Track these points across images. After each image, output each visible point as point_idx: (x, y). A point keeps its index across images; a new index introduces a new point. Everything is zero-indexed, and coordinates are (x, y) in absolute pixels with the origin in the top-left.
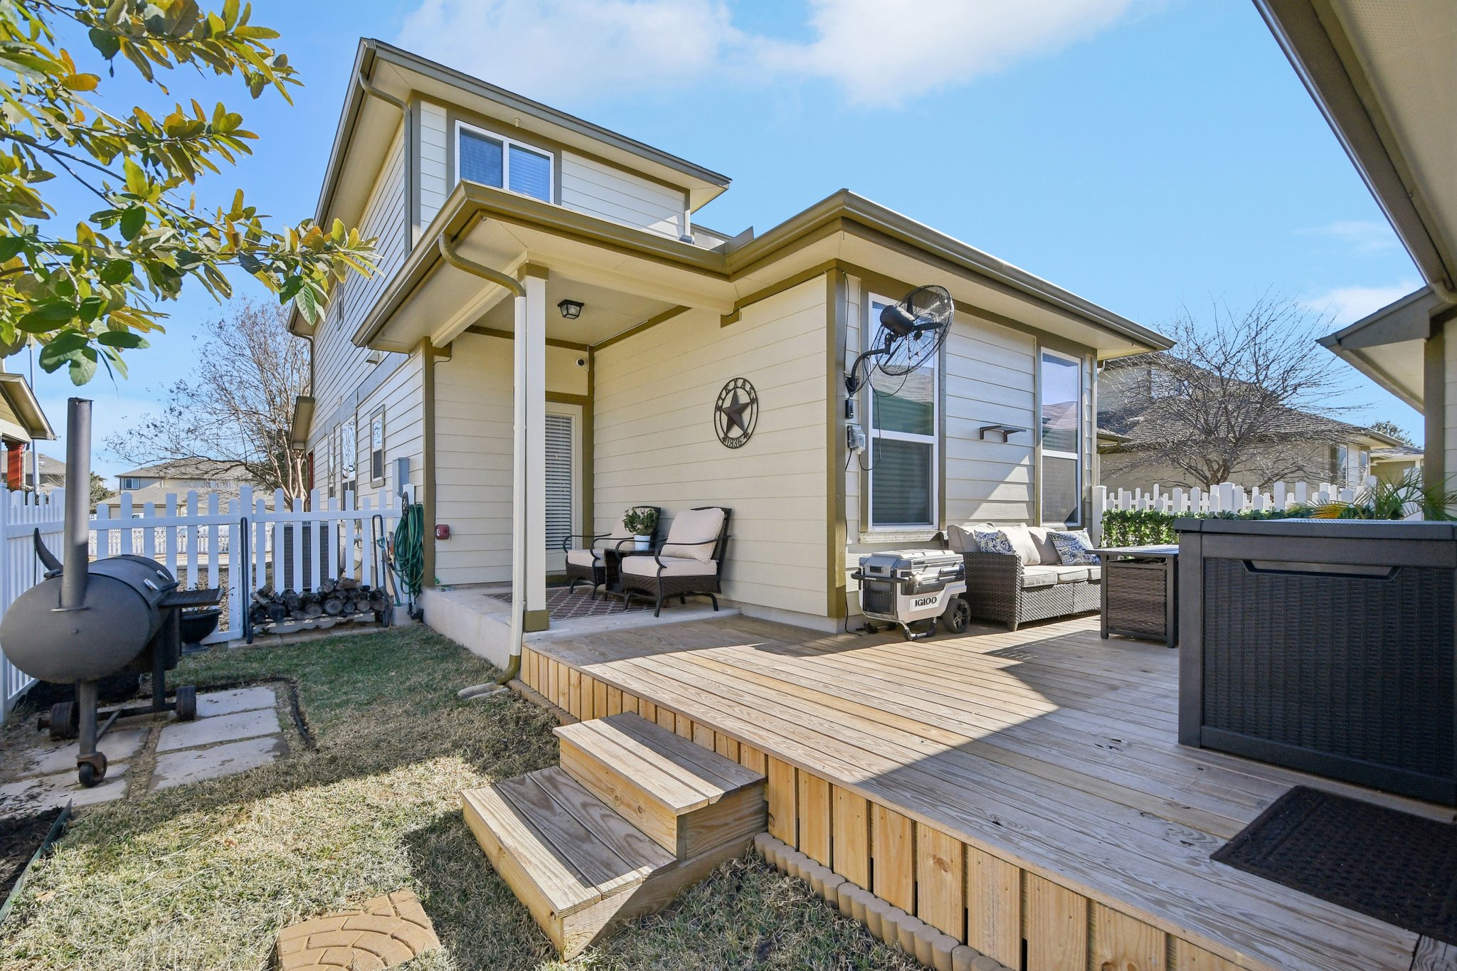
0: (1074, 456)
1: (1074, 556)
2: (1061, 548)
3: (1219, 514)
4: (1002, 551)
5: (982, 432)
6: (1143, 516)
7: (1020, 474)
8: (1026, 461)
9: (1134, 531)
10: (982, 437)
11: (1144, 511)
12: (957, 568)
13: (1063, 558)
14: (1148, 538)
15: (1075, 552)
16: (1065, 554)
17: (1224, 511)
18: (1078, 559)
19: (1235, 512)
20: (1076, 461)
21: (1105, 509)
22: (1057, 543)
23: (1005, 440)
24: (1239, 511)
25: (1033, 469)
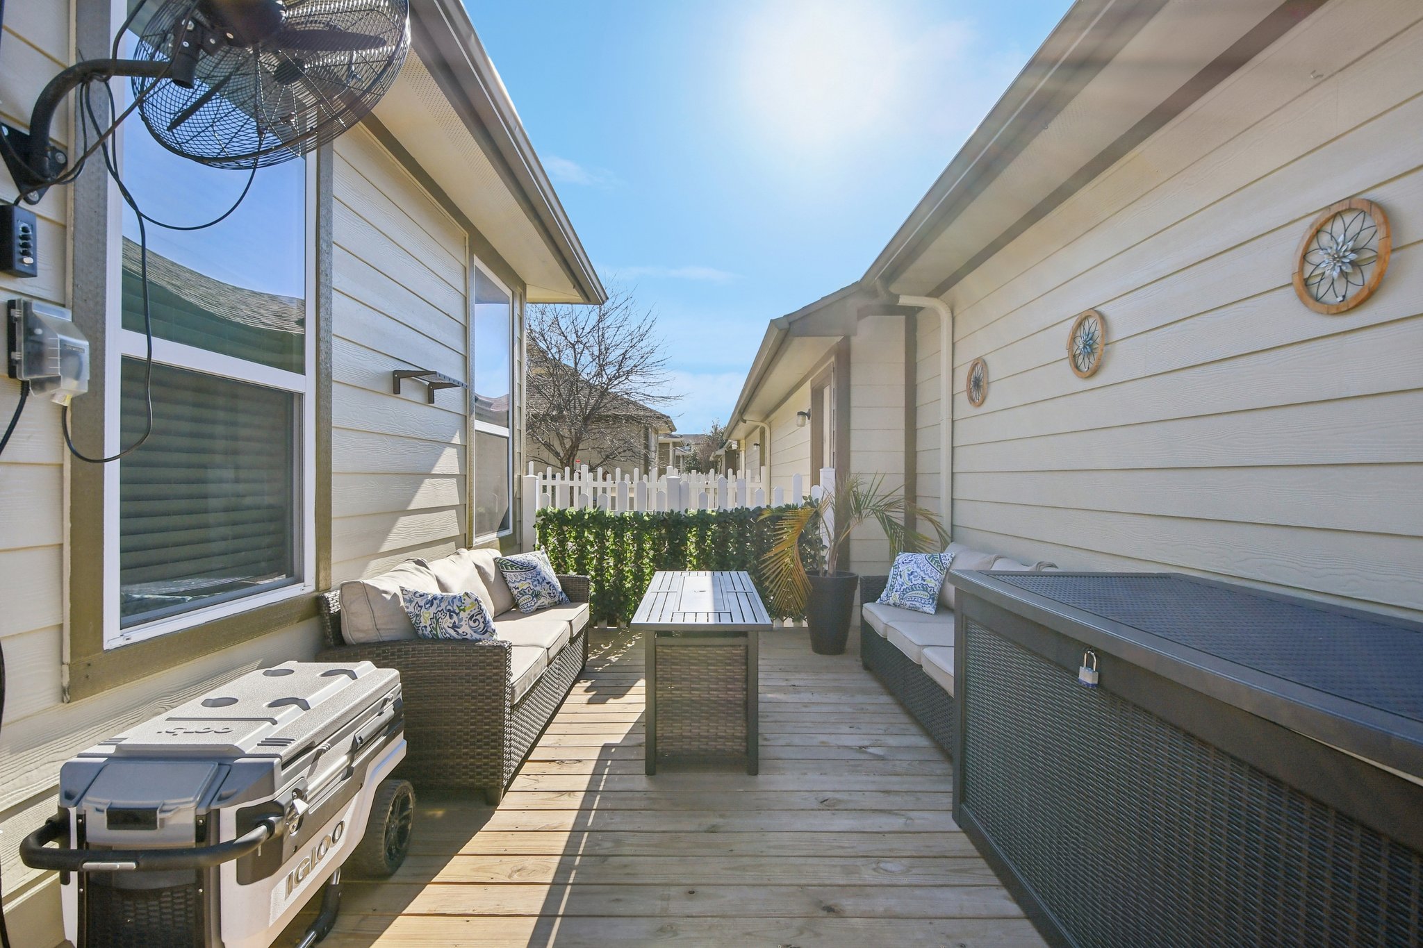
0: (505, 432)
1: (537, 595)
2: (517, 585)
3: (668, 514)
4: (471, 635)
5: (397, 380)
6: (586, 517)
7: (448, 461)
8: (457, 440)
9: (575, 538)
10: (396, 390)
11: (588, 511)
12: (389, 711)
13: (523, 600)
14: (592, 546)
15: (538, 588)
16: (523, 593)
17: (672, 511)
18: (543, 600)
19: (683, 513)
20: (508, 438)
21: (538, 508)
22: (510, 576)
23: (431, 400)
24: (686, 511)
25: (464, 451)
